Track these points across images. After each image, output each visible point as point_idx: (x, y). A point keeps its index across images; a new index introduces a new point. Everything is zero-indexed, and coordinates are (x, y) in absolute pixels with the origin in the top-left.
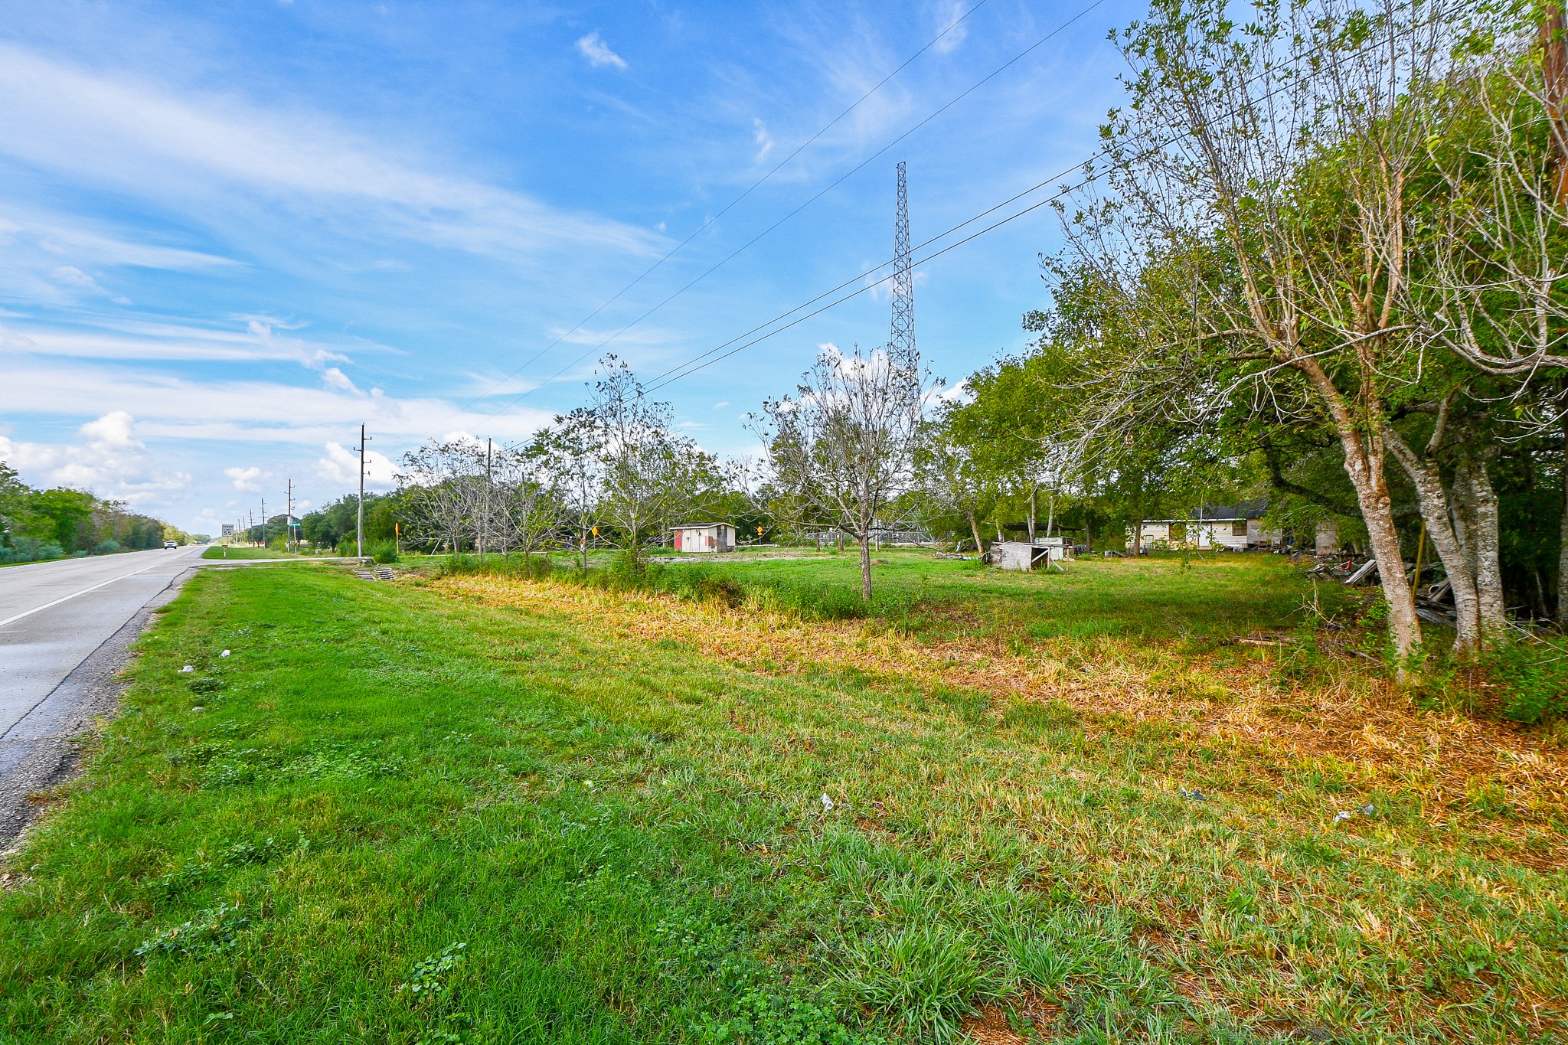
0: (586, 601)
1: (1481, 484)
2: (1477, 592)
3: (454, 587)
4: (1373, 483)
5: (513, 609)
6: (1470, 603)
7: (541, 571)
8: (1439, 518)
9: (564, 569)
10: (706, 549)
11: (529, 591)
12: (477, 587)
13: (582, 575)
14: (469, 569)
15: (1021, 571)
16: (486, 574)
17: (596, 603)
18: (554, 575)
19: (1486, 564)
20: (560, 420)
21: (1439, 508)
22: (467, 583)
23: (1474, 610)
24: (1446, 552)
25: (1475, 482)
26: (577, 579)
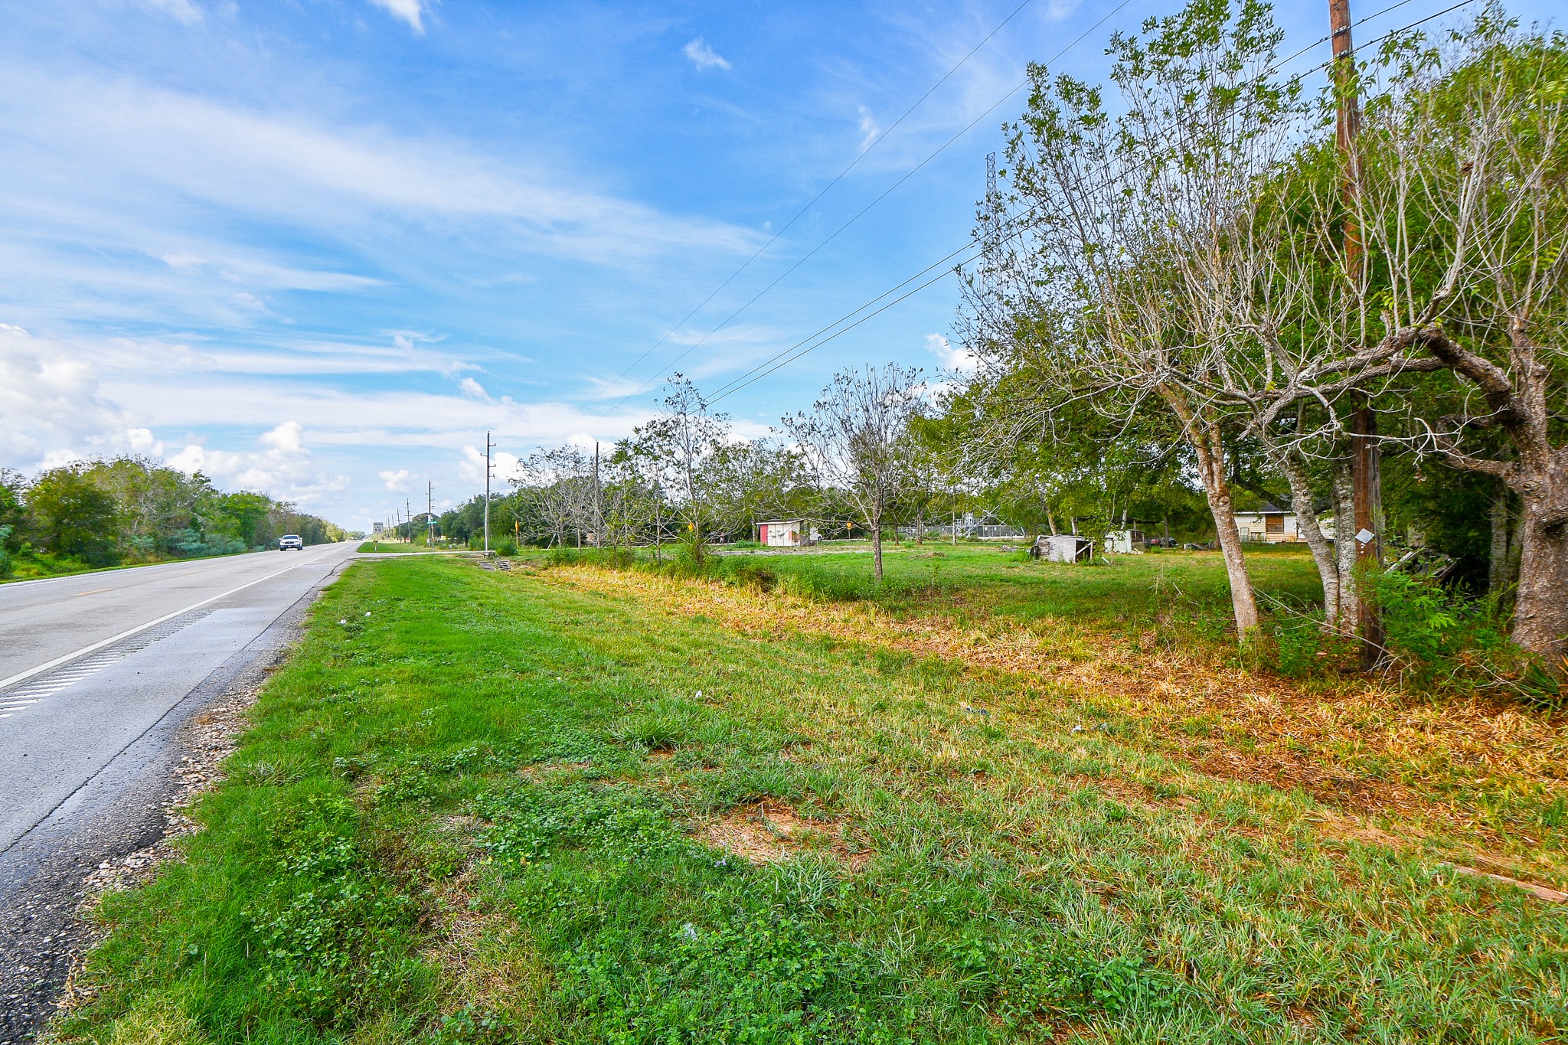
0: (654, 587)
1: (1342, 483)
2: (1339, 576)
3: (556, 576)
4: (1216, 485)
5: (596, 594)
6: (1332, 586)
7: (625, 561)
8: (1304, 513)
9: (642, 560)
10: (789, 543)
11: (614, 578)
12: (574, 576)
13: (657, 566)
14: (570, 560)
15: (1064, 563)
16: (583, 564)
17: (661, 588)
18: (635, 565)
19: (1345, 552)
20: (637, 431)
21: (1305, 504)
22: (567, 572)
23: (1335, 592)
24: (1313, 542)
25: (1338, 481)
26: (651, 569)
